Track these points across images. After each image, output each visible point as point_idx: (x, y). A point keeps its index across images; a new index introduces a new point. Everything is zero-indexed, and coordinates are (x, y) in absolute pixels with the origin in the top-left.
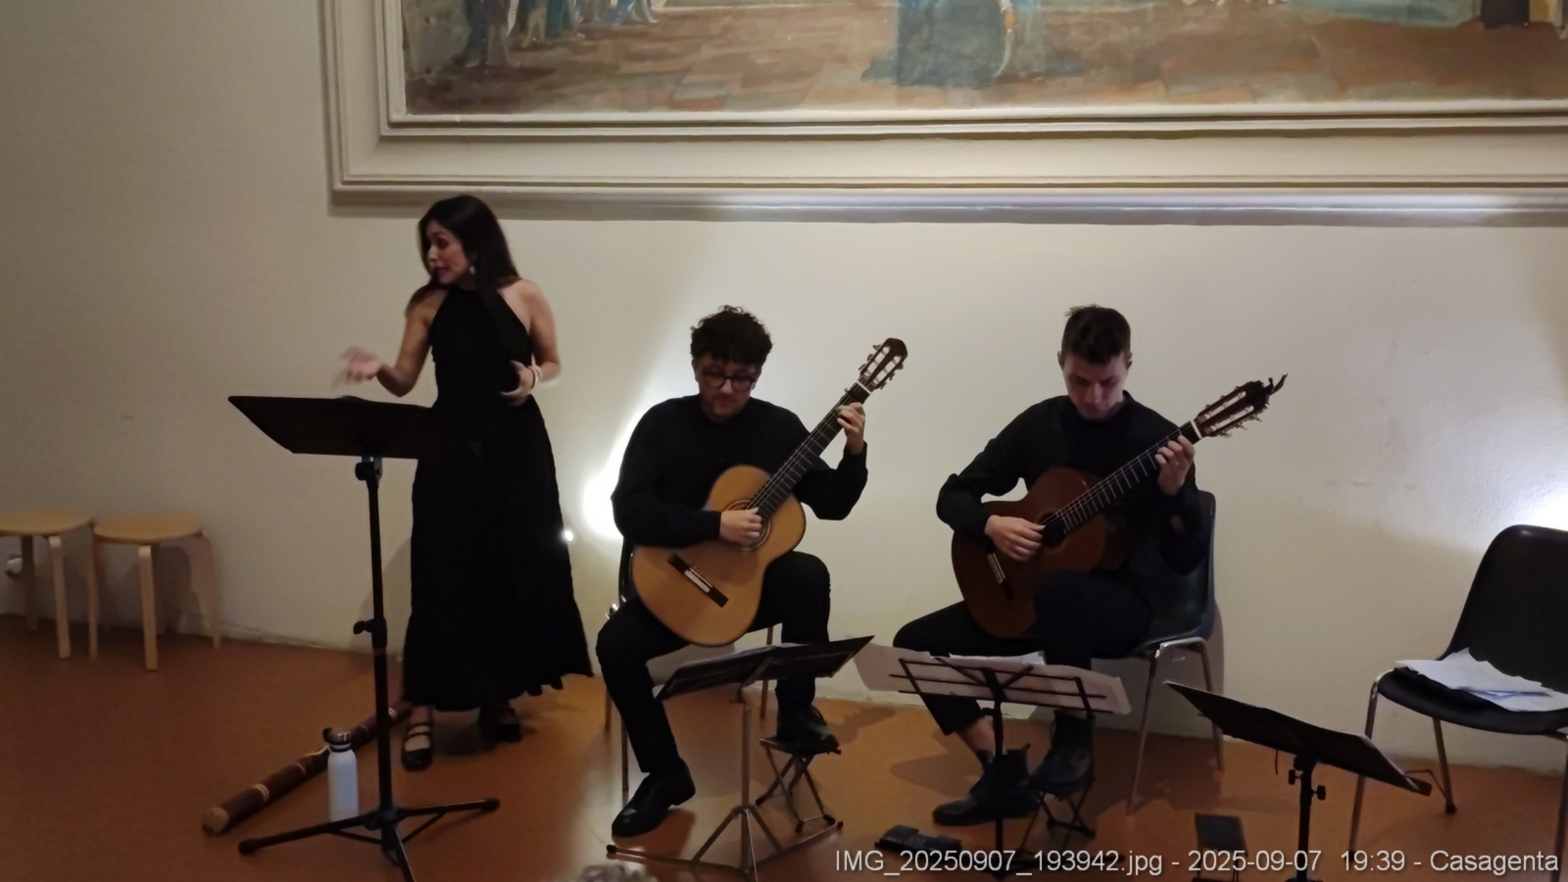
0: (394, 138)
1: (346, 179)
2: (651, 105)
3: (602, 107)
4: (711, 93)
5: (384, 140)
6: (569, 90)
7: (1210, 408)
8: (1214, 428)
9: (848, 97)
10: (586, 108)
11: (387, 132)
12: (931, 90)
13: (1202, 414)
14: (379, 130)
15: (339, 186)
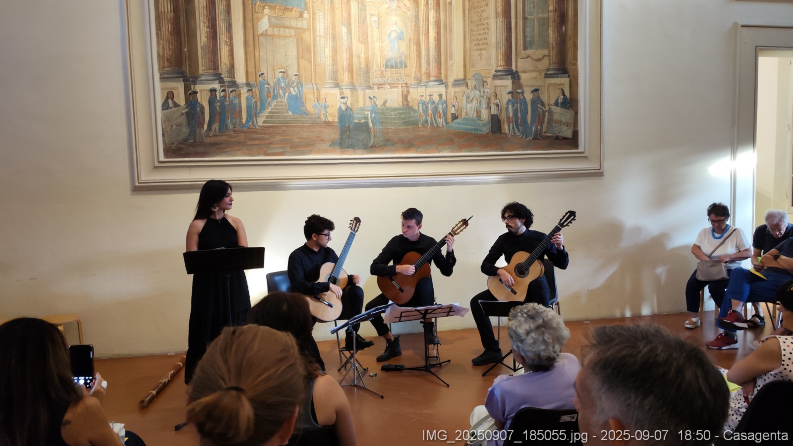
0: (159, 167)
1: (140, 181)
2: (259, 154)
3: (240, 155)
4: (280, 151)
5: (156, 167)
6: (228, 150)
7: (454, 228)
8: (456, 232)
9: (325, 151)
10: (235, 156)
11: (157, 164)
12: (351, 150)
13: (452, 230)
14: (154, 163)
15: (137, 184)
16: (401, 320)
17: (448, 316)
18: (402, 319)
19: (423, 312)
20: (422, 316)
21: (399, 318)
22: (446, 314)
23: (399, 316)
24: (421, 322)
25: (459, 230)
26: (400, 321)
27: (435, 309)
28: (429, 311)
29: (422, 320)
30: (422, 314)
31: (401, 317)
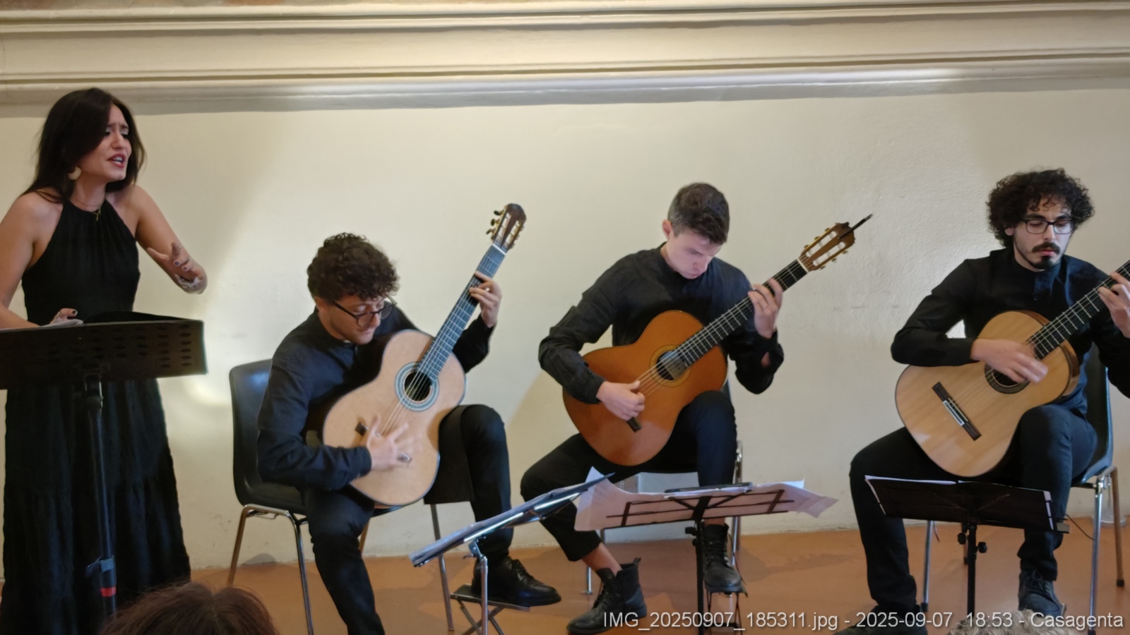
7: (808, 249)
8: (815, 263)
13: (804, 253)
16: (627, 523)
17: (770, 511)
18: (630, 520)
19: (694, 503)
20: (691, 512)
21: (620, 519)
22: (766, 507)
23: (622, 512)
24: (688, 530)
25: (824, 257)
26: (623, 525)
27: (731, 497)
28: (712, 502)
29: (692, 524)
30: (690, 507)
31: (626, 514)
